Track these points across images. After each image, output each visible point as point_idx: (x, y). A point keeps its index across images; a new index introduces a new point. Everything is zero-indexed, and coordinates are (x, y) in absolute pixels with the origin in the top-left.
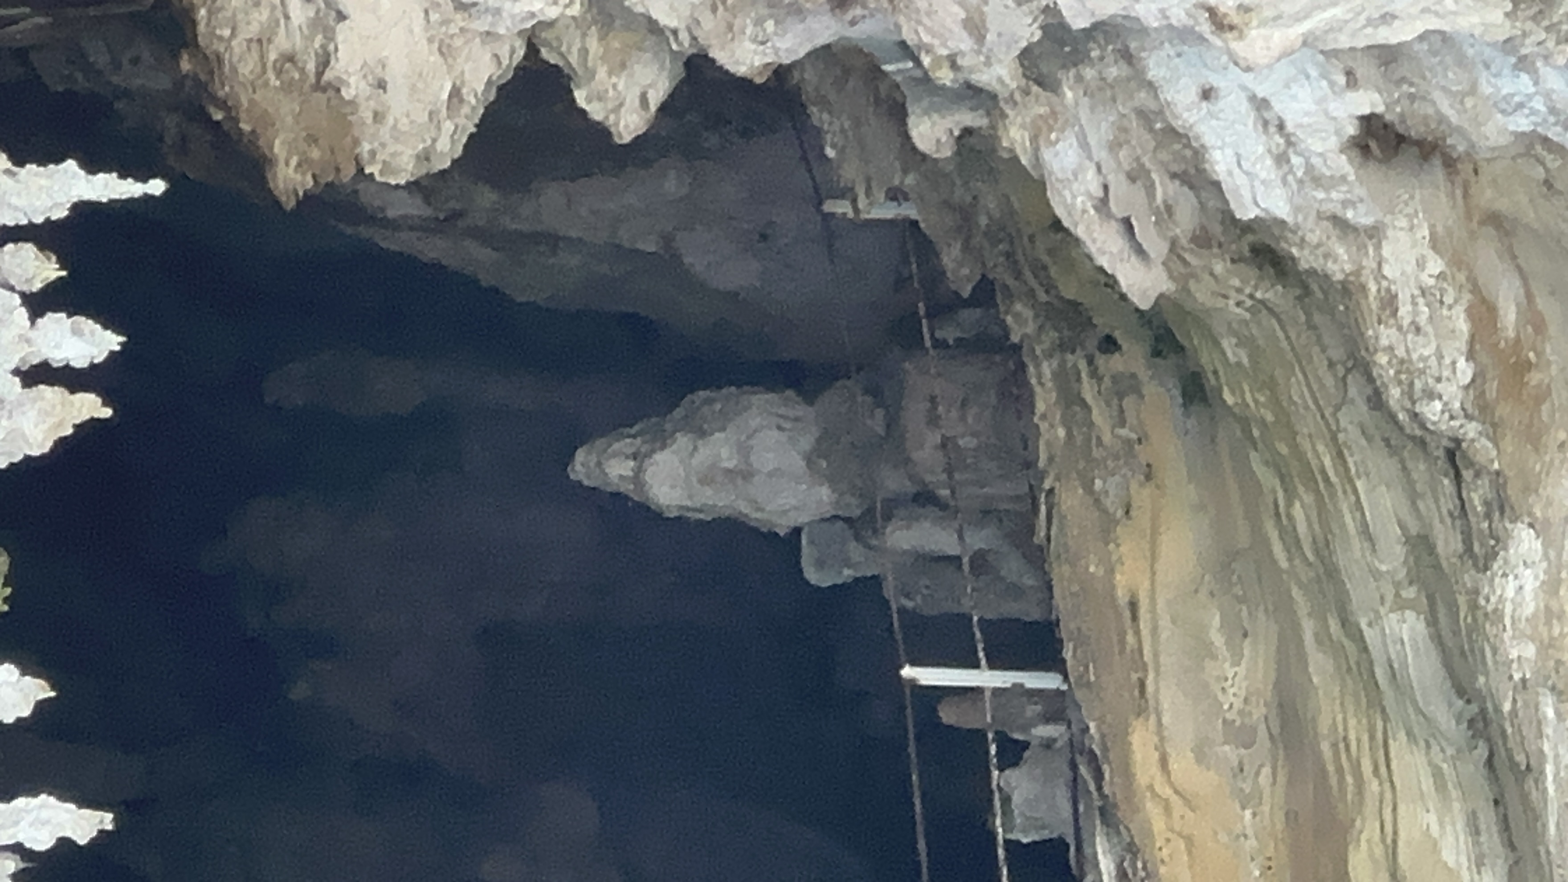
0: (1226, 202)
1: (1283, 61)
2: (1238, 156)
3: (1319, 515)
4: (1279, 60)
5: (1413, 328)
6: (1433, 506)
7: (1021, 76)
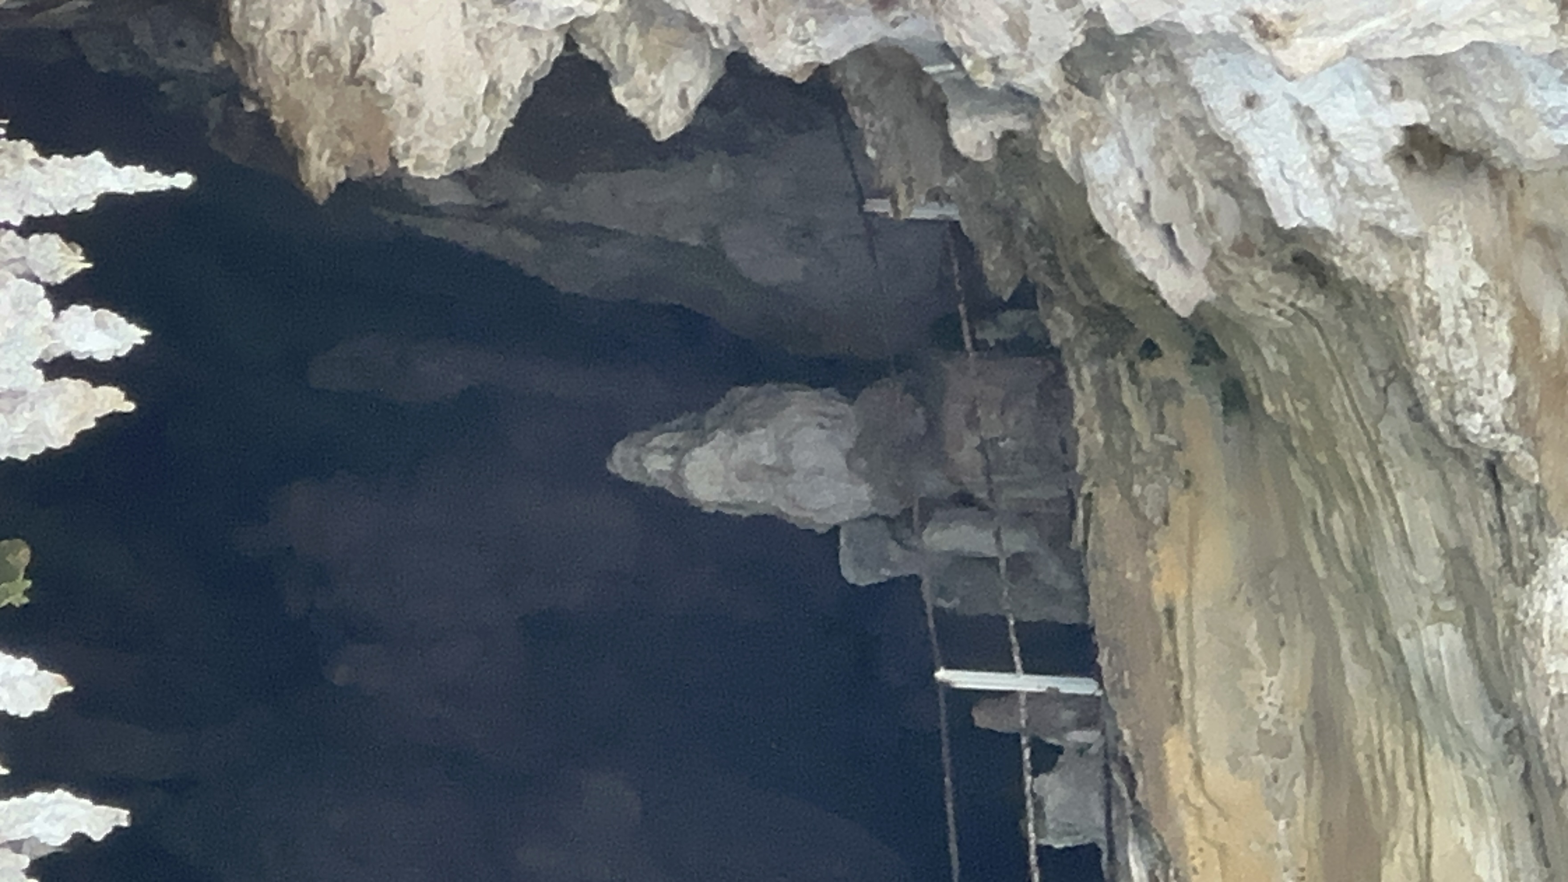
0: (1269, 210)
1: (1328, 70)
2: (1282, 165)
3: (1358, 525)
4: (1323, 68)
5: (1455, 340)
6: (1473, 519)
7: (1063, 79)
